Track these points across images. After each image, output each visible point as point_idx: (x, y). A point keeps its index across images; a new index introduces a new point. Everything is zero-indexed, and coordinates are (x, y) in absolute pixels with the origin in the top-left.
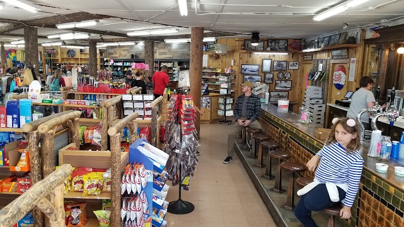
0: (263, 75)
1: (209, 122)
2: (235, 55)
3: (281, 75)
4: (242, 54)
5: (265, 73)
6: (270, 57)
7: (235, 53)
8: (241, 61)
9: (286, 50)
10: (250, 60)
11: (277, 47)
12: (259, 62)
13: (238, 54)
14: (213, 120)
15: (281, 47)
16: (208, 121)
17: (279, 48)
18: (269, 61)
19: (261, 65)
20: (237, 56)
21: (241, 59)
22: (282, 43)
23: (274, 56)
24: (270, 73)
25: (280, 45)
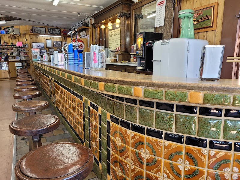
0: (47, 49)
1: (9, 79)
2: (26, 36)
3: (59, 50)
4: (31, 36)
5: (49, 48)
6: (50, 38)
7: (26, 35)
8: (31, 40)
9: (60, 34)
10: (37, 40)
11: (54, 33)
12: (44, 41)
13: (28, 36)
14: (12, 78)
15: (57, 33)
16: (7, 78)
17: (56, 33)
18: (51, 41)
19: (45, 43)
20: (28, 37)
21: (31, 39)
22: (57, 30)
23: (53, 38)
24: (52, 48)
25: (56, 31)
